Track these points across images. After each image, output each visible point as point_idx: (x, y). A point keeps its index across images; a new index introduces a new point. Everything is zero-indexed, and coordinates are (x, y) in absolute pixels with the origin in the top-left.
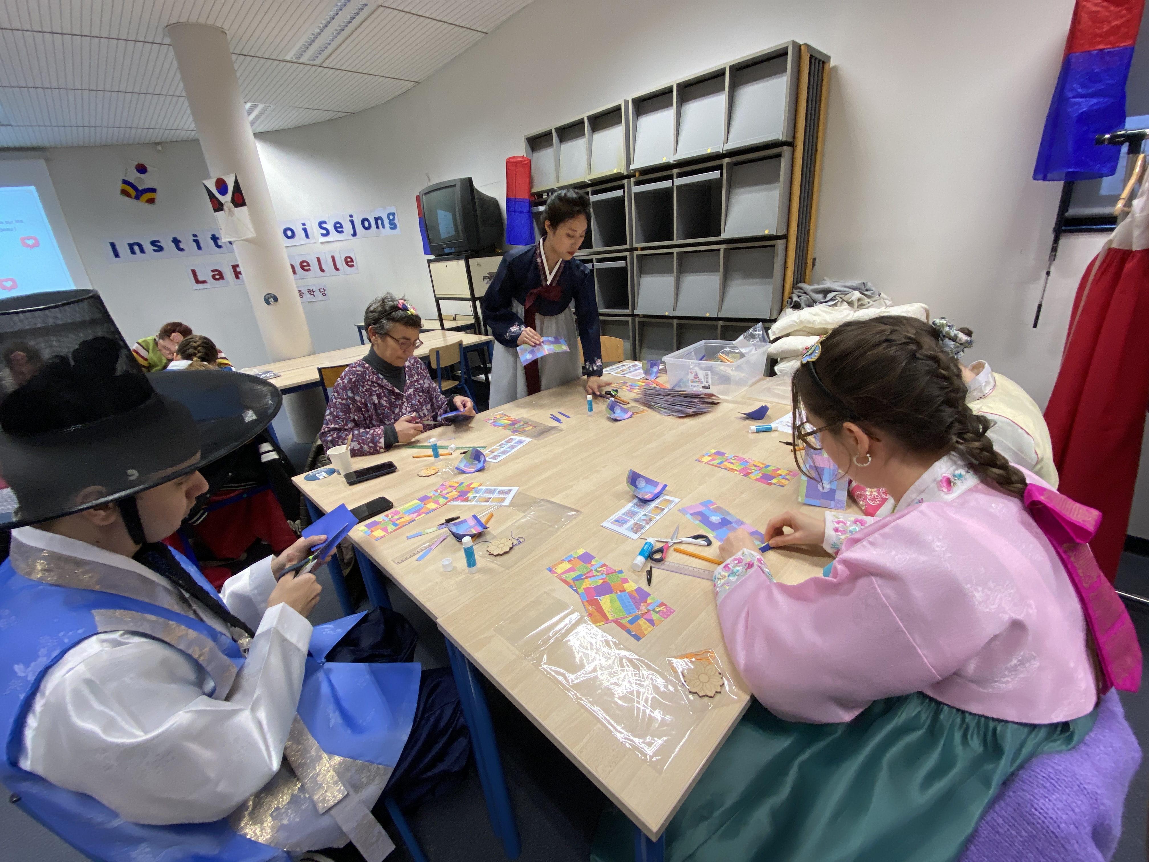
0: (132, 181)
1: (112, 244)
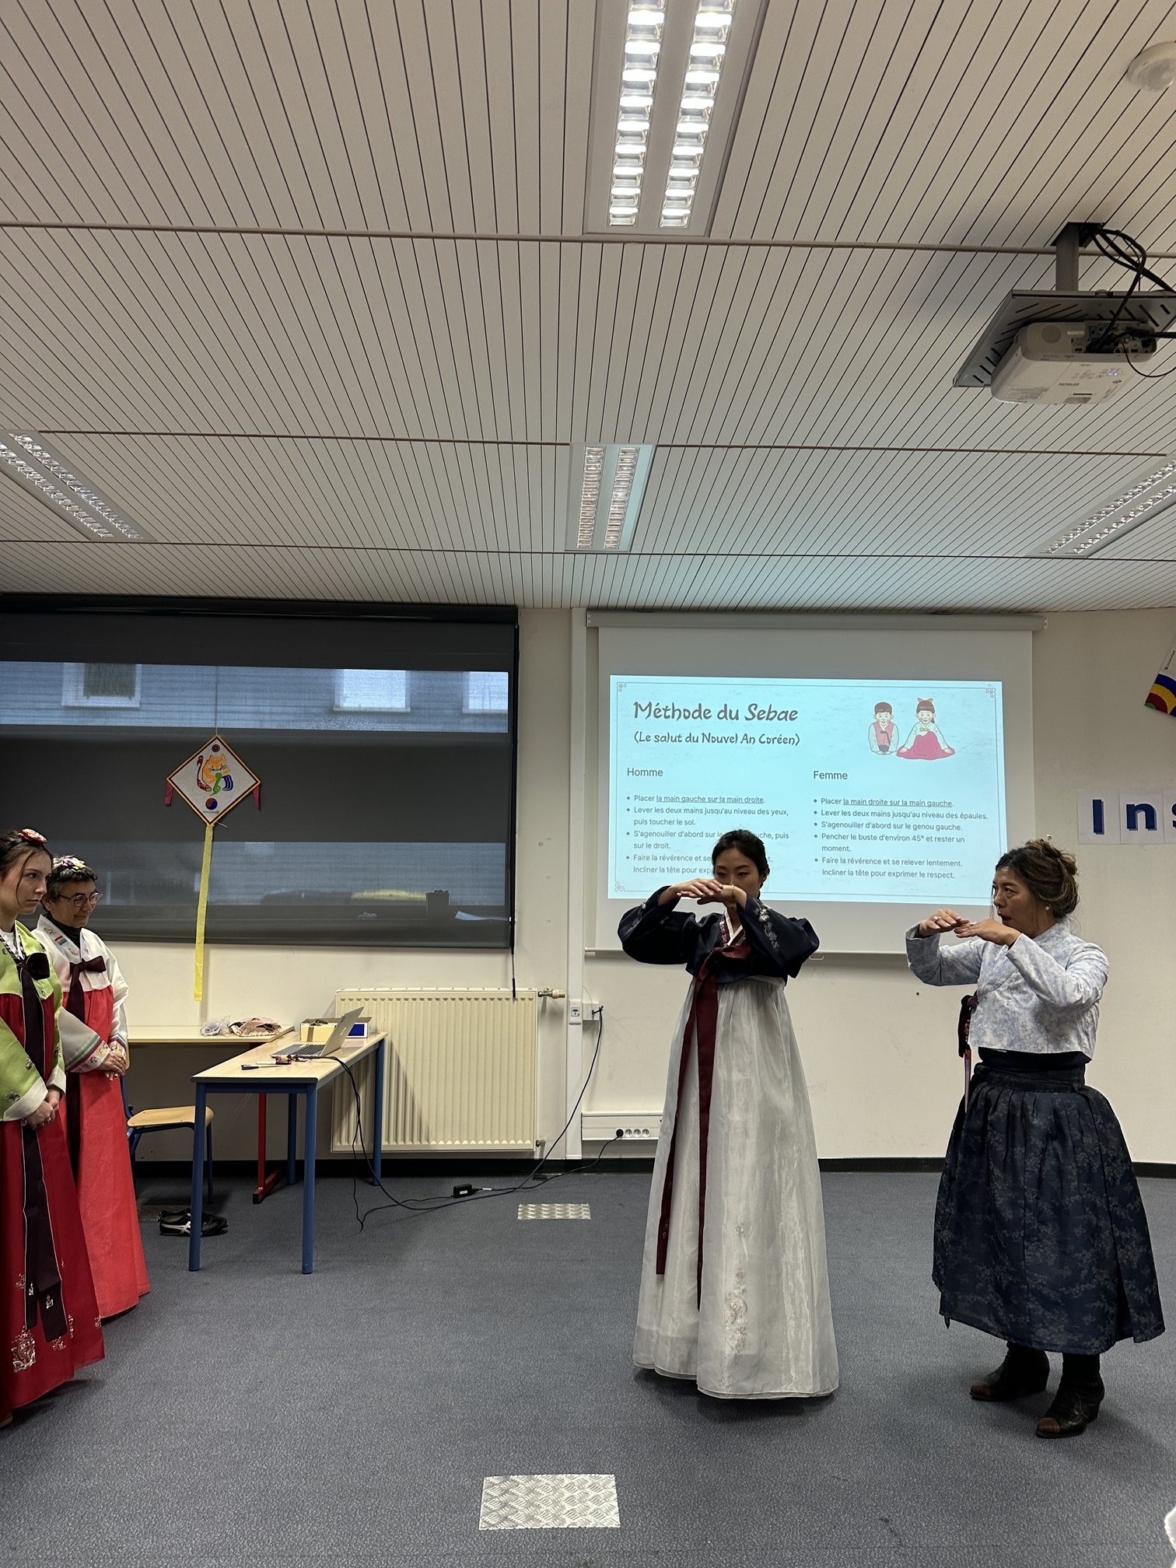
1: (1098, 806)
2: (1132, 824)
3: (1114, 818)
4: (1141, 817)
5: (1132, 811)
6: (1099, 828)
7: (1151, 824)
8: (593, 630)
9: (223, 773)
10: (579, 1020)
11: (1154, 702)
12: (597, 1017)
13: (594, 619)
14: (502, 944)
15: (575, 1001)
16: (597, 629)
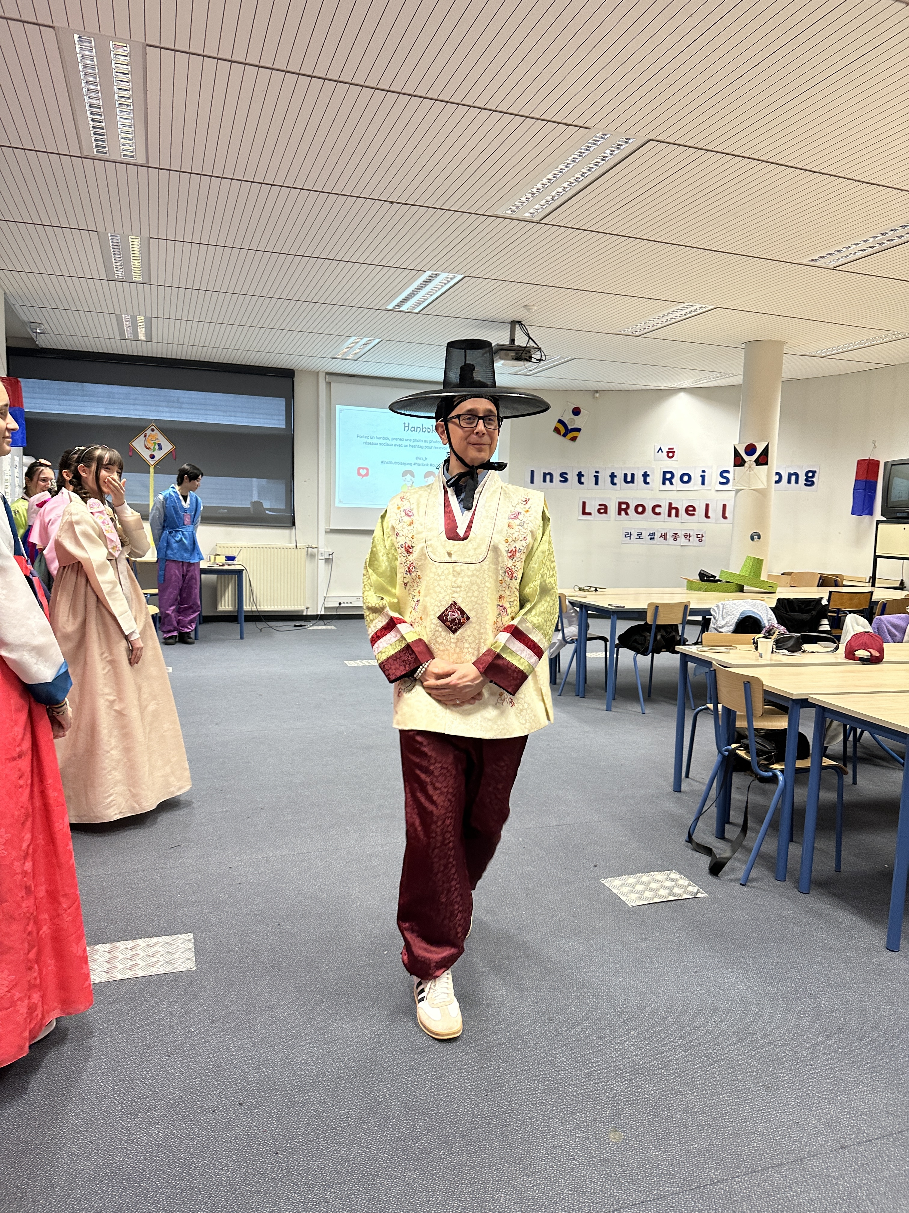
0: (566, 422)
1: (532, 472)
2: (544, 481)
3: (538, 478)
4: (548, 477)
5: (545, 475)
6: (532, 482)
7: (551, 481)
8: (329, 384)
9: (157, 442)
10: (323, 558)
11: (557, 430)
12: (331, 557)
13: (328, 378)
14: (289, 525)
15: (321, 550)
16: (330, 383)
